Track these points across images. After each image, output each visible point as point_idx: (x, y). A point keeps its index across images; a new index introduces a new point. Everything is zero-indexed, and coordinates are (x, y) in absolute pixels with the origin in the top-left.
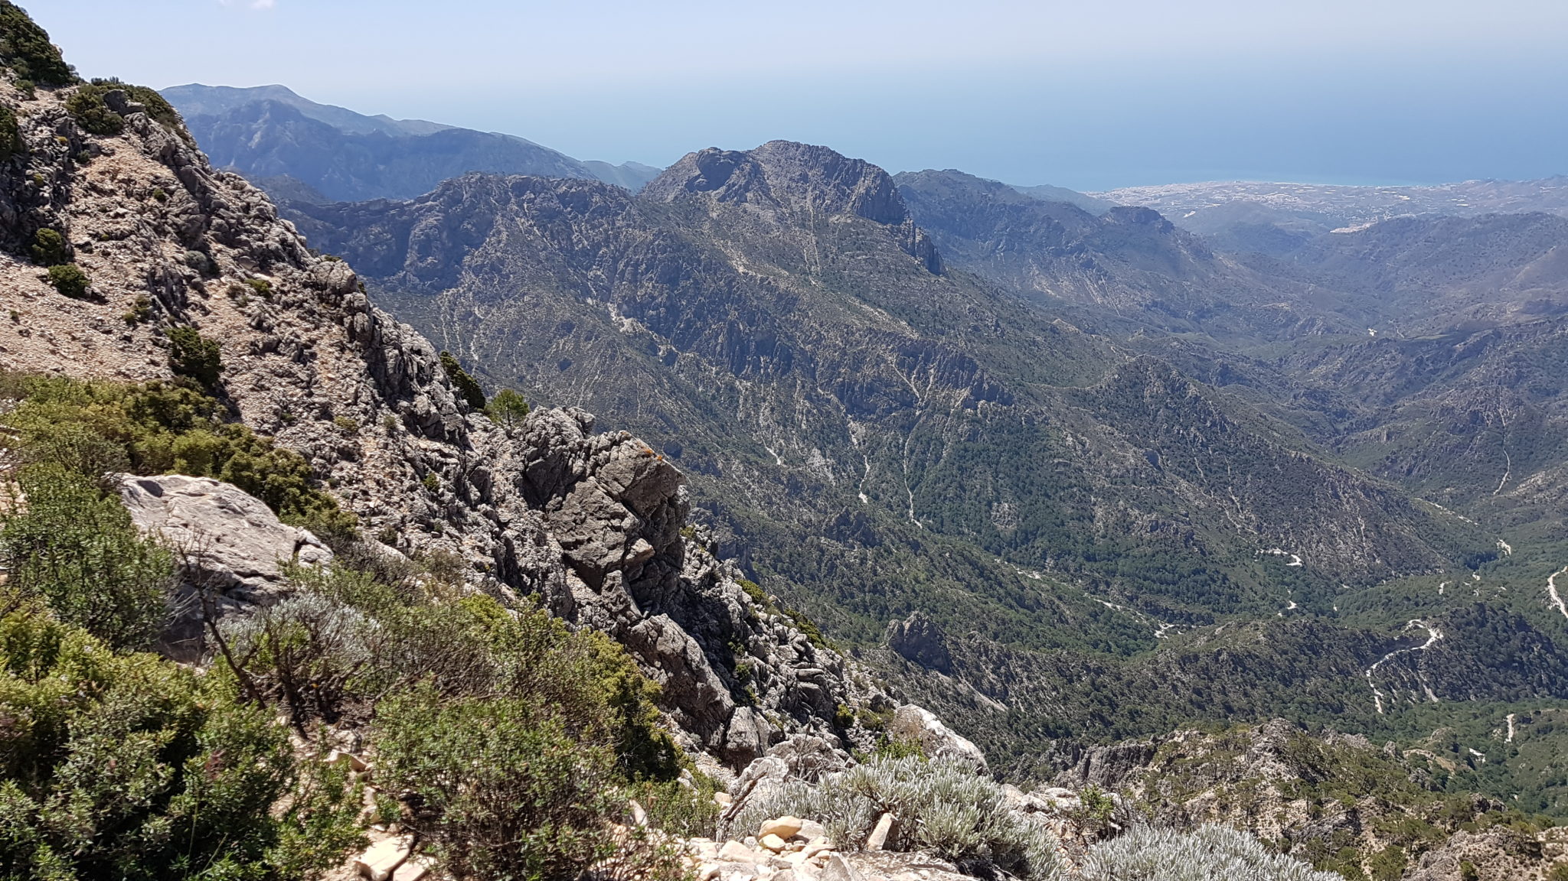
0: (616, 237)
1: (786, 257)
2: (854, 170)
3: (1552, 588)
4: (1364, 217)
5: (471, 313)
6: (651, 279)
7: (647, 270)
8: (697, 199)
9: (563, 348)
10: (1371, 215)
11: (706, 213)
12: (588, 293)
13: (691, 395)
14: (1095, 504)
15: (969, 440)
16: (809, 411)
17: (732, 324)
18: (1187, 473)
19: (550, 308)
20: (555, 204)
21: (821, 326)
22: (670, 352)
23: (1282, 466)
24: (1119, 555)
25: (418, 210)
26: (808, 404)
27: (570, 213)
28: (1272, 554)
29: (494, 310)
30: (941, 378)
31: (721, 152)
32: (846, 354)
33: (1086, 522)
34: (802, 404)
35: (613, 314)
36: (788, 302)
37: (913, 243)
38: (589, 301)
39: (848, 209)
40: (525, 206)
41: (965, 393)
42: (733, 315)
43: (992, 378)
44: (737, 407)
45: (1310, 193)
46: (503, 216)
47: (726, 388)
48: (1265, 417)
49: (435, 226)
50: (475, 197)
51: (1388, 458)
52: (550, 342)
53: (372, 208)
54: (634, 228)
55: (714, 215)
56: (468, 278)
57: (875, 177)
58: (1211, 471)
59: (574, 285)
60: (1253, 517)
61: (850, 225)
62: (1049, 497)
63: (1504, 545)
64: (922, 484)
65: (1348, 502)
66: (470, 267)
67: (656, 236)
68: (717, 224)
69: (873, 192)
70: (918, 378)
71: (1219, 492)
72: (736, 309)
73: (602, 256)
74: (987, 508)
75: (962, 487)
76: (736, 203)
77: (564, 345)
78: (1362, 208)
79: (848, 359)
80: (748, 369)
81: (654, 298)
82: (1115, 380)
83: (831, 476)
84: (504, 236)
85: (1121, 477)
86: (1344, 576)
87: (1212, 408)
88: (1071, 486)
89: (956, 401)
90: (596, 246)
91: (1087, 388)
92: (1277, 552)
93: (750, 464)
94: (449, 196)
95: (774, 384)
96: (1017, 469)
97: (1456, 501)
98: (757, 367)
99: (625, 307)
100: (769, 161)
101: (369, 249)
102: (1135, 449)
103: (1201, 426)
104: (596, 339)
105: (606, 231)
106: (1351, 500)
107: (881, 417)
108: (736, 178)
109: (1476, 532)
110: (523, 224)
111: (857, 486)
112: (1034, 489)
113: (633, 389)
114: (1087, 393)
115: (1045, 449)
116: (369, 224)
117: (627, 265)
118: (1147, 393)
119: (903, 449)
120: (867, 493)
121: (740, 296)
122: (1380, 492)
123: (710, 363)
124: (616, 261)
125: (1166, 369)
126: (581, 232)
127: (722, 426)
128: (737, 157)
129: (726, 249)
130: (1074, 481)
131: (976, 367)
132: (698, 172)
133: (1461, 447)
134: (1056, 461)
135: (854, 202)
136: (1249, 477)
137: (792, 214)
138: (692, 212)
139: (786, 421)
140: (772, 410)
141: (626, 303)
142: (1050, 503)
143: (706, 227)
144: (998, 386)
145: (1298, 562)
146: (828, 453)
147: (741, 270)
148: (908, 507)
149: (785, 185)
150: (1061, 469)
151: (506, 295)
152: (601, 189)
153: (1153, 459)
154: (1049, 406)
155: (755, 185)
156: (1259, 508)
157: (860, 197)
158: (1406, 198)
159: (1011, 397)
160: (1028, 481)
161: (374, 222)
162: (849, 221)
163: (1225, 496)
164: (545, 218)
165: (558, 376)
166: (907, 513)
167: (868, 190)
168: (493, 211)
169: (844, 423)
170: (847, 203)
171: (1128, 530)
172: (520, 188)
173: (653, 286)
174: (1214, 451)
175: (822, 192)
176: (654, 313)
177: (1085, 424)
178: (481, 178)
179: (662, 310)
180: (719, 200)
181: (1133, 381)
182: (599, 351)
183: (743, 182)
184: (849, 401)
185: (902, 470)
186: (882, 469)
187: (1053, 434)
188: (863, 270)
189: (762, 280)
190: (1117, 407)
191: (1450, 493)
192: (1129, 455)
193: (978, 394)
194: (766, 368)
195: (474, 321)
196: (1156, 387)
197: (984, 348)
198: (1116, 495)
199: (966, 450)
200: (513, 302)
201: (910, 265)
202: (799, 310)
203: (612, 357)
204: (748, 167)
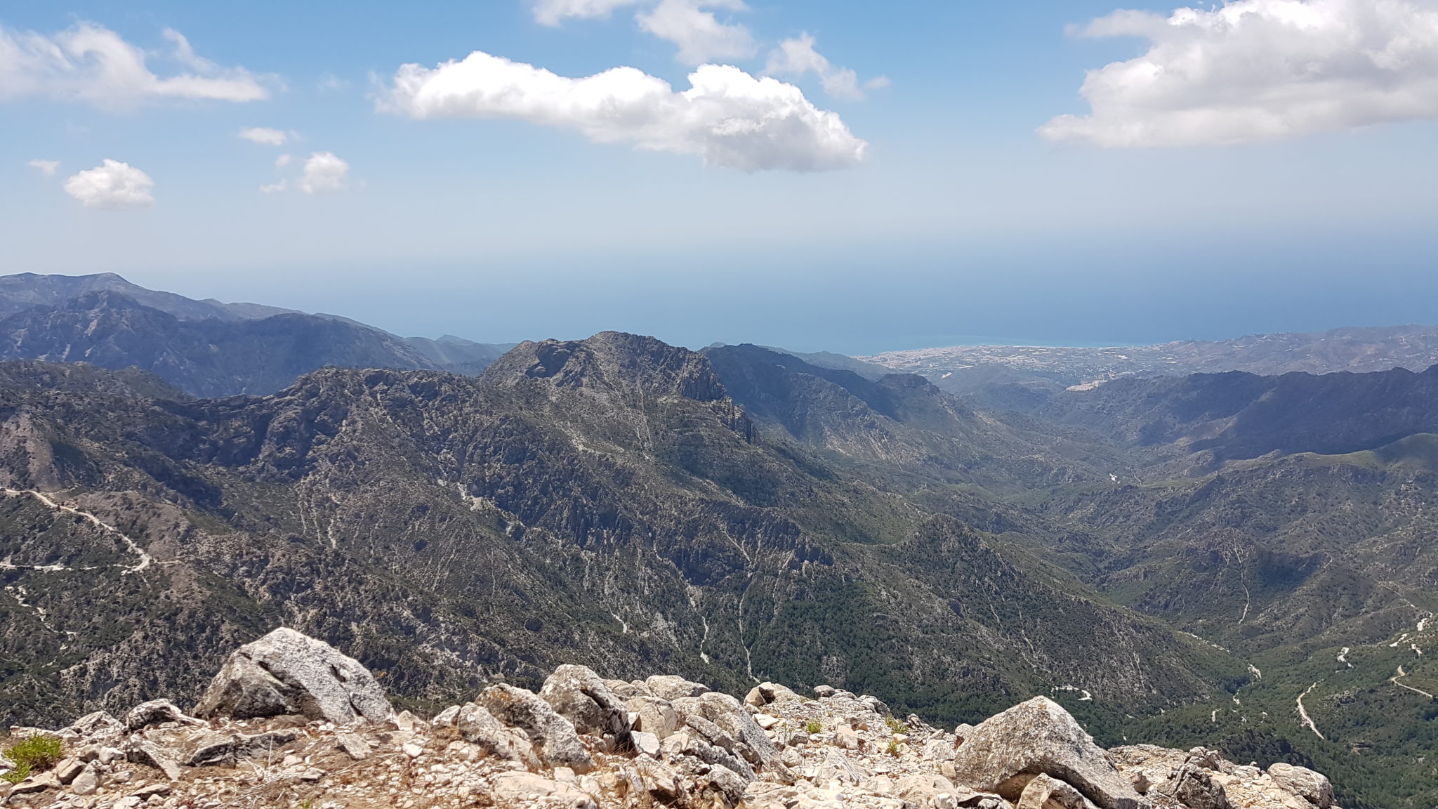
0: (465, 423)
1: (619, 434)
2: (677, 357)
3: (1300, 707)
4: (1092, 375)
5: (328, 499)
6: (499, 460)
7: (495, 452)
8: (536, 384)
9: (419, 529)
10: (1099, 373)
11: (546, 397)
12: (440, 475)
13: (541, 568)
14: (912, 654)
15: (796, 599)
16: (650, 578)
17: (576, 499)
18: (986, 619)
19: (405, 492)
20: (407, 394)
21: (657, 497)
22: (517, 528)
23: (1064, 608)
24: (937, 701)
25: (277, 404)
26: (649, 571)
27: (421, 402)
28: (1066, 691)
29: (350, 496)
30: (768, 542)
31: (558, 342)
32: (680, 523)
33: (906, 670)
34: (643, 571)
35: (463, 494)
36: (624, 477)
37: (733, 420)
38: (440, 482)
39: (674, 391)
40: (379, 397)
41: (790, 555)
42: (577, 491)
43: (813, 540)
44: (584, 576)
45: (1045, 355)
46: (358, 406)
47: (572, 559)
48: (1045, 565)
49: (294, 419)
50: (332, 389)
51: (1147, 594)
52: (406, 523)
53: (232, 404)
54: (481, 413)
55: (554, 399)
56: (325, 465)
57: (697, 363)
58: (1004, 615)
59: (426, 469)
60: (1046, 658)
61: (677, 405)
62: (871, 649)
63: (1254, 669)
64: (758, 641)
65: (1123, 639)
66: (326, 455)
67: (503, 421)
68: (556, 407)
69: (696, 375)
70: (747, 543)
71: (1014, 635)
72: (579, 486)
73: (452, 441)
74: (818, 661)
75: (792, 643)
76: (573, 388)
77: (420, 526)
78: (1089, 367)
79: (681, 528)
80: (590, 540)
81: (501, 478)
82: (916, 537)
83: (674, 639)
84: (359, 425)
85: (931, 626)
86: (1128, 707)
87: (1000, 559)
88: (889, 638)
89: (783, 563)
90: (446, 432)
91: (893, 545)
92: (1070, 688)
93: (604, 634)
94: (307, 391)
95: (617, 553)
96: (841, 624)
97: (1208, 632)
98: (599, 538)
99: (475, 487)
100: (600, 350)
101: (228, 442)
102: (940, 599)
103: (993, 575)
104: (451, 519)
105: (455, 417)
106: (1126, 638)
107: (717, 580)
108: (571, 364)
109: (1230, 659)
110: (376, 413)
111: (697, 647)
112: (858, 643)
113: (487, 565)
114: (893, 550)
115: (864, 604)
116: (229, 417)
117: (475, 448)
118: (944, 548)
119: (737, 609)
120: (707, 653)
121: (582, 473)
122: (1149, 629)
123: (556, 536)
124: (465, 444)
125: (958, 526)
126: (431, 419)
127: (571, 597)
128: (572, 346)
129: (566, 429)
130: (892, 633)
131: (798, 532)
132: (537, 361)
133: (1208, 582)
134: (875, 615)
135: (679, 385)
136: (1038, 620)
137: (624, 397)
138: (532, 396)
139: (629, 587)
140: (616, 578)
141: (476, 483)
142: (872, 654)
143: (547, 410)
144: (819, 548)
145: (1088, 697)
146: (670, 616)
147: (581, 448)
148: (746, 664)
149: (616, 370)
150: (880, 622)
151: (362, 481)
152: (449, 380)
153: (956, 608)
154: (863, 563)
155: (589, 371)
156: (1050, 648)
157: (683, 380)
158: (1124, 357)
159: (831, 558)
160: (851, 635)
161: (235, 416)
162: (676, 401)
163: (1019, 638)
164: (397, 407)
165: (415, 556)
166: (746, 670)
167: (691, 373)
168: (348, 402)
169: (683, 587)
170: (673, 385)
171: (943, 676)
172: (372, 381)
173: (501, 467)
174: (1006, 598)
175: (650, 376)
176: (502, 491)
177: (895, 578)
178: (337, 372)
179: (511, 488)
180: (558, 385)
181: (932, 537)
182: (454, 531)
183: (578, 369)
184: (687, 566)
185: (738, 629)
186: (721, 631)
187: (869, 589)
188: (692, 445)
189: (600, 457)
190: (920, 561)
191: (1202, 624)
192: (936, 605)
193: (802, 555)
194: (608, 540)
195: (331, 507)
196: (953, 542)
197: (801, 511)
198: (929, 644)
199: (794, 608)
200: (369, 488)
201: (732, 438)
202: (635, 483)
203: (467, 537)
204: (583, 355)
